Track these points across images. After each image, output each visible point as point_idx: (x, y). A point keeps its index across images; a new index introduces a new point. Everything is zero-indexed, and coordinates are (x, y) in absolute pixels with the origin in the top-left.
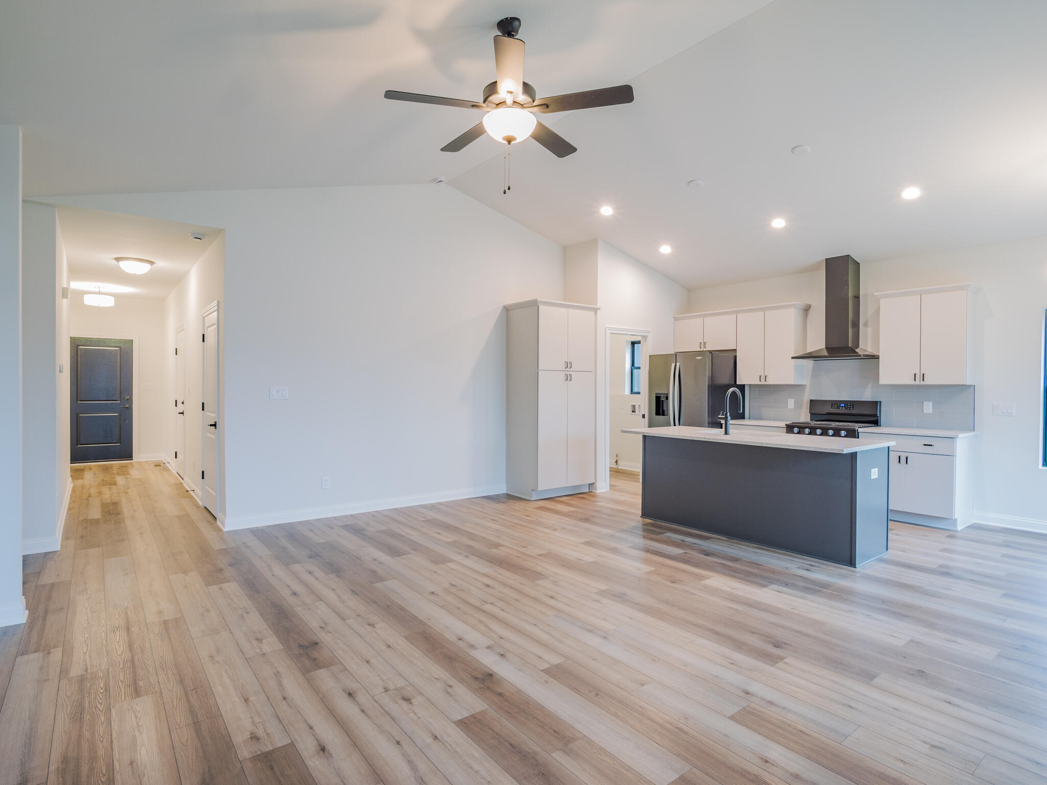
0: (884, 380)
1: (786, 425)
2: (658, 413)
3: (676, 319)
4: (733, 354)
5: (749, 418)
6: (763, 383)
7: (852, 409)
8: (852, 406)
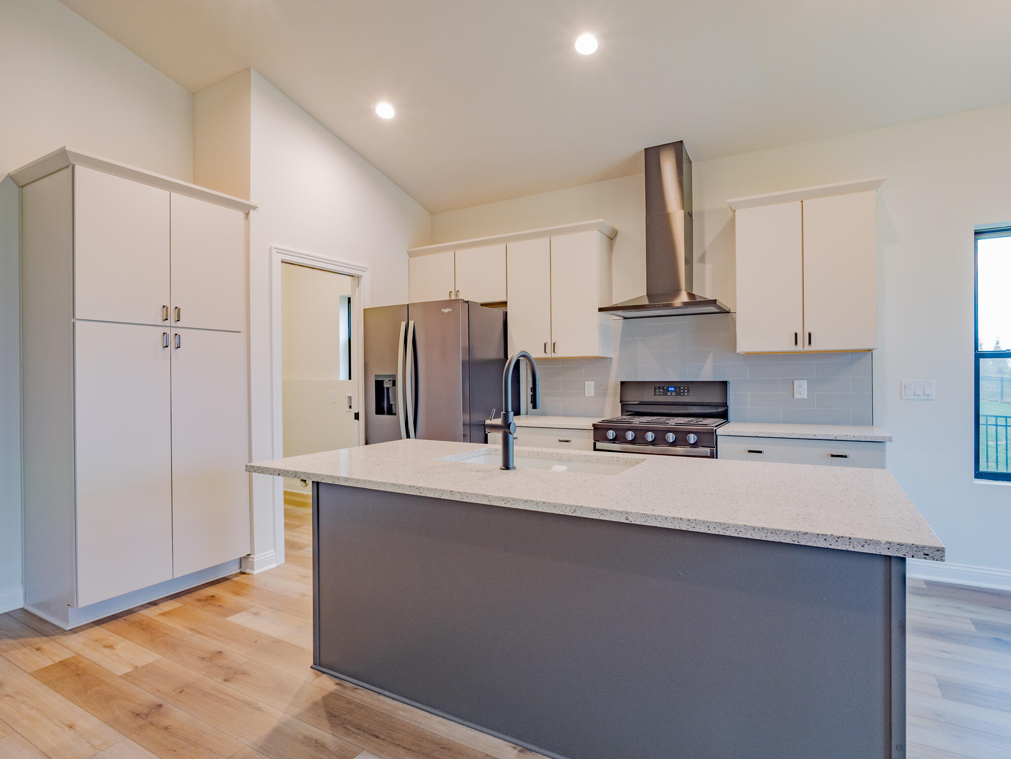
0: (744, 345)
1: (594, 425)
2: (379, 411)
3: (411, 254)
4: (499, 311)
5: (527, 414)
6: (549, 355)
7: (686, 394)
8: (686, 391)
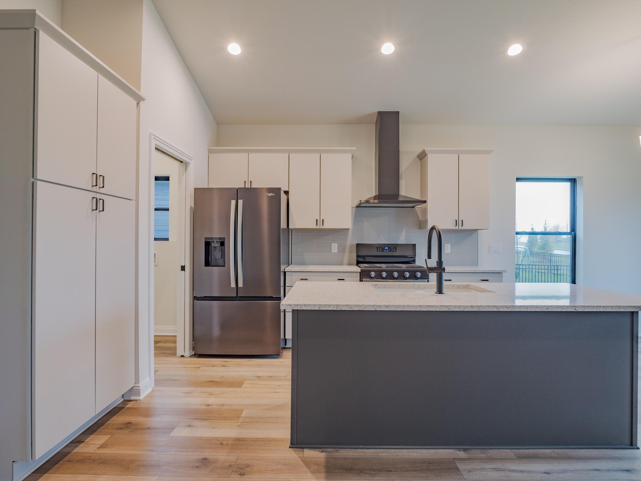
2: (208, 264)
3: (210, 151)
6: (319, 227)
7: (394, 251)
8: (394, 249)
